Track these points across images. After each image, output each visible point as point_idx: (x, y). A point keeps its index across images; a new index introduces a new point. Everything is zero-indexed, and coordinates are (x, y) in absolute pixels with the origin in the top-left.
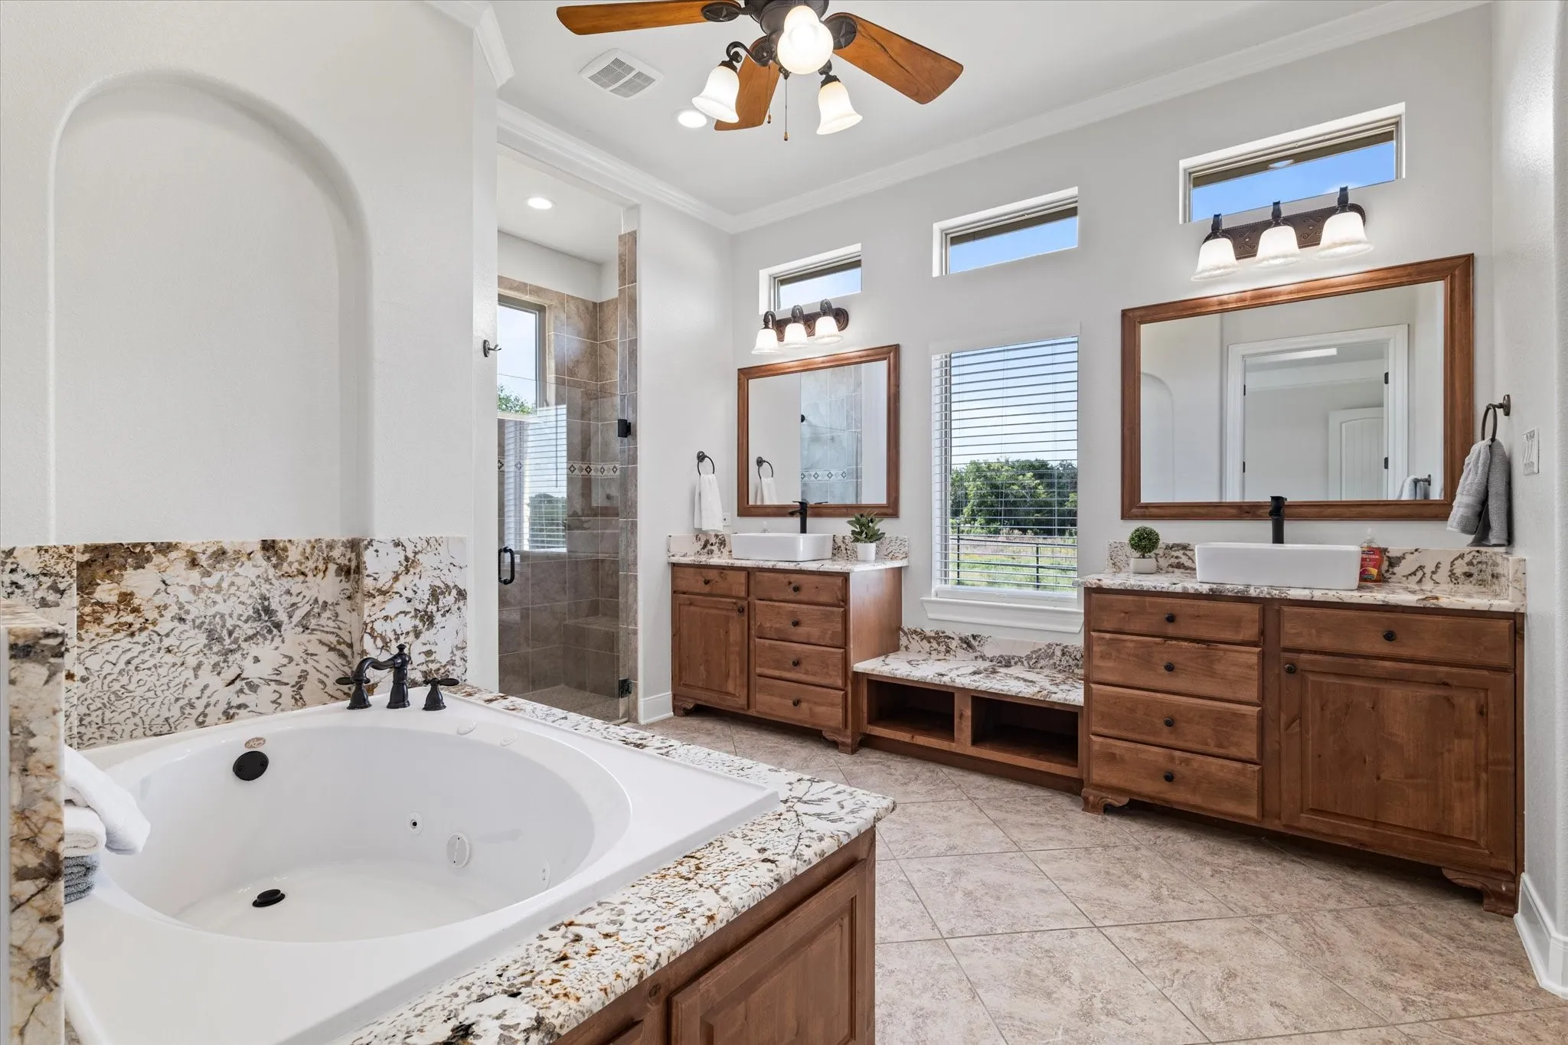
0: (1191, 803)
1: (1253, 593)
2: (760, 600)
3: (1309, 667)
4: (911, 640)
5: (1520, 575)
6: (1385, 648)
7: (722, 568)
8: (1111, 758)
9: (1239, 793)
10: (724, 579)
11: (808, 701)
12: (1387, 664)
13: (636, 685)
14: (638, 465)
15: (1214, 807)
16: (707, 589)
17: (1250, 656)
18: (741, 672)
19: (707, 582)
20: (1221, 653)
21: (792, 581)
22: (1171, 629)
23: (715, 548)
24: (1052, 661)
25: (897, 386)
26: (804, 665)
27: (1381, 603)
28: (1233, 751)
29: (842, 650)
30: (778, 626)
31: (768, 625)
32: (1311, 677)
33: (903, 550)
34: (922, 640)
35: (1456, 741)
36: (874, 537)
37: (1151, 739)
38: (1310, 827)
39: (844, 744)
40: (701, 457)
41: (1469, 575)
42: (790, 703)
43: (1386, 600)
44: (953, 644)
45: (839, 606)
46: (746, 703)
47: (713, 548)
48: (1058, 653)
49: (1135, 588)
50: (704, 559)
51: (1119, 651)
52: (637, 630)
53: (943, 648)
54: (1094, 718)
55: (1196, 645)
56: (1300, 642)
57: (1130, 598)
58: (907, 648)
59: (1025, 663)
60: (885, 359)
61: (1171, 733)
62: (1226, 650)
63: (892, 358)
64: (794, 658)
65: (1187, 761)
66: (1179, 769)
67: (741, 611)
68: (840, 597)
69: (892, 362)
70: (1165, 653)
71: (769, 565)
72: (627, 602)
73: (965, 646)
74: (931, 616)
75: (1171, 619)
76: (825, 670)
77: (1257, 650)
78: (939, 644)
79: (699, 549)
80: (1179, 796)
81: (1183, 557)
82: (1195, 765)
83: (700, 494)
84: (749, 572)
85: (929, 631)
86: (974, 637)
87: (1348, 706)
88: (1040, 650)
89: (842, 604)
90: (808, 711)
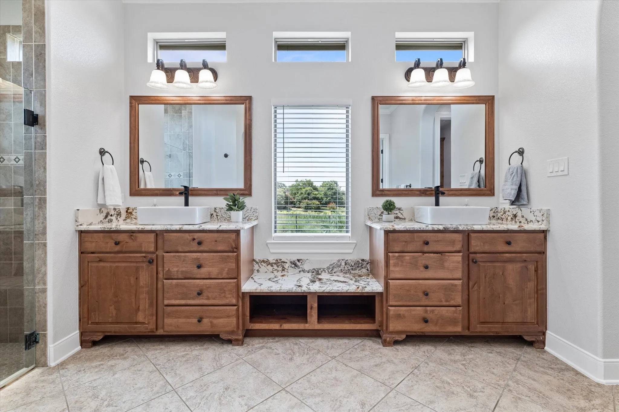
0: (435, 331)
1: (461, 228)
2: (167, 252)
3: (480, 260)
4: (261, 266)
5: (548, 215)
6: (507, 248)
7: (132, 232)
8: (399, 317)
9: (453, 321)
10: (135, 240)
11: (209, 317)
12: (507, 255)
13: (45, 336)
14: (47, 151)
15: (444, 331)
16: (117, 248)
17: (458, 257)
18: (151, 305)
19: (117, 243)
20: (447, 257)
21: (195, 238)
22: (426, 248)
23: (114, 218)
24: (340, 269)
25: (251, 120)
26: (205, 294)
27: (506, 229)
28: (452, 303)
29: (235, 280)
30: (184, 269)
31: (175, 269)
32: (481, 264)
33: (255, 214)
34: (268, 265)
35: (529, 283)
36: (241, 207)
37: (417, 304)
38: (481, 330)
39: (237, 340)
40: (102, 152)
41: (494, 217)
42: (195, 320)
43: (508, 228)
44: (286, 266)
45: (233, 252)
46: (154, 327)
47: (112, 218)
48: (343, 264)
49: (411, 229)
50: (107, 226)
51: (402, 262)
52: (46, 289)
53: (280, 269)
54: (391, 297)
55: (437, 255)
56: (477, 249)
57: (407, 234)
58: (258, 271)
59: (327, 271)
60: (243, 104)
61: (426, 299)
62: (449, 256)
63: (247, 104)
64: (198, 290)
65: (433, 311)
66: (429, 316)
67: (151, 262)
68: (234, 246)
69: (247, 106)
70: (424, 259)
71: (177, 227)
72: (33, 266)
73: (293, 266)
74: (272, 251)
75: (427, 243)
76: (223, 295)
77: (461, 254)
78: (278, 266)
79: (102, 220)
80: (430, 329)
81: (399, 213)
82: (436, 312)
83: (103, 179)
84: (157, 234)
85: (272, 259)
86: (298, 260)
87: (494, 275)
88: (334, 263)
89: (235, 250)
90: (209, 324)
